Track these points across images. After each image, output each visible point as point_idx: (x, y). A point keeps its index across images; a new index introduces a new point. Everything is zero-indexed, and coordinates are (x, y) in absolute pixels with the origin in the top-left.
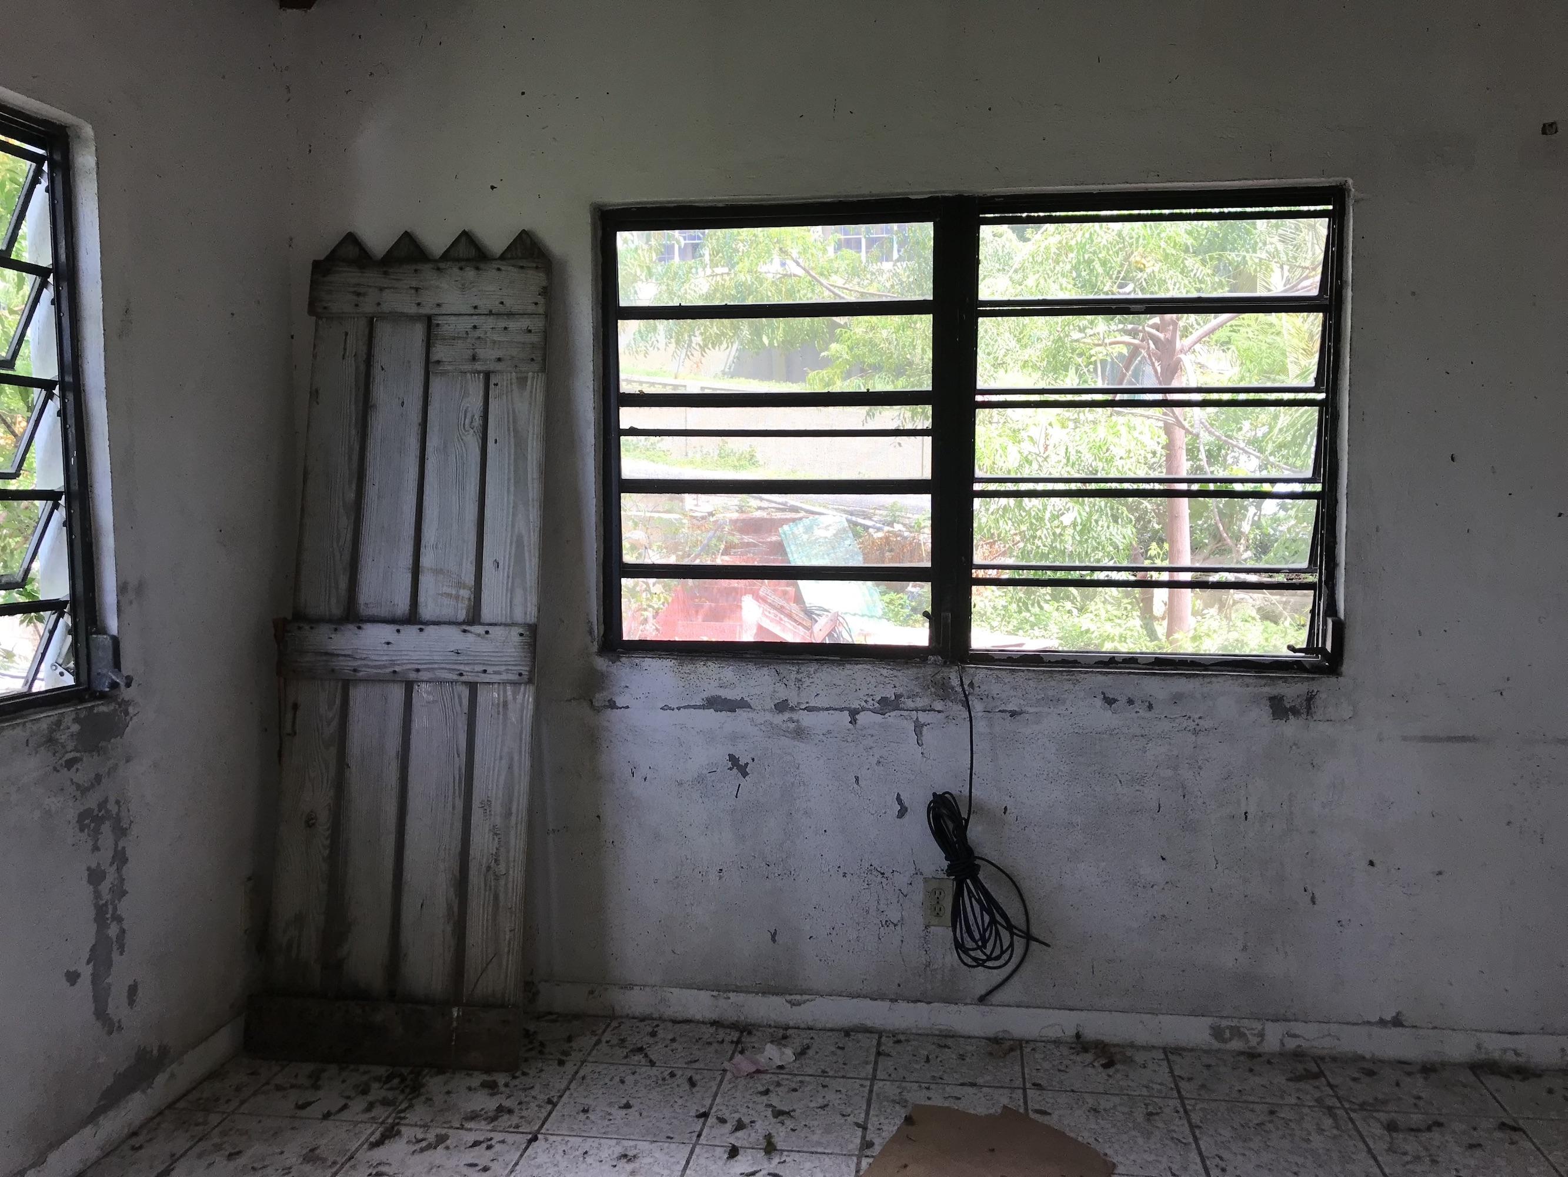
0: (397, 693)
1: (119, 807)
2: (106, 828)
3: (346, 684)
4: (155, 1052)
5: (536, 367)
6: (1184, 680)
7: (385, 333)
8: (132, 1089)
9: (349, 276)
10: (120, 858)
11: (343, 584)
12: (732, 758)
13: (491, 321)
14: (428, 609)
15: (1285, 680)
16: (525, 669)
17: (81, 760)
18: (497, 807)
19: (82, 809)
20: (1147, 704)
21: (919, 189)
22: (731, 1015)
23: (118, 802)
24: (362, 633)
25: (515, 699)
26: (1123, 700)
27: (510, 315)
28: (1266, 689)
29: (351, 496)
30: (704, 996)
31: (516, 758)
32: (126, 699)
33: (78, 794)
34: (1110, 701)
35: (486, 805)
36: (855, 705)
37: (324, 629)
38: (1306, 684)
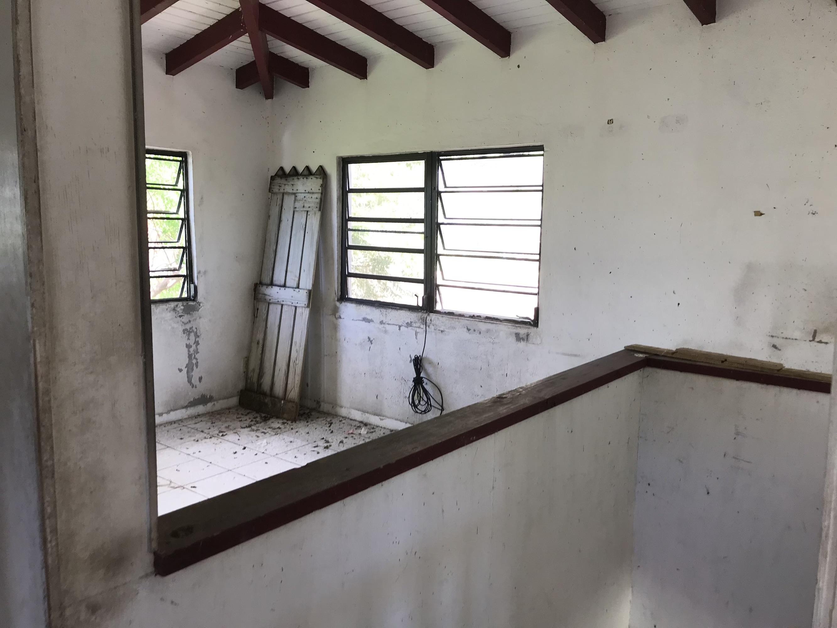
0: (280, 307)
1: (197, 330)
2: (192, 335)
3: (269, 304)
4: (208, 397)
5: (318, 209)
6: (490, 324)
7: (286, 197)
8: (200, 404)
9: (278, 181)
10: (197, 343)
11: (271, 275)
12: (369, 338)
13: (310, 195)
14: (288, 284)
15: (520, 327)
16: (306, 303)
17: (184, 316)
18: (298, 344)
19: (184, 328)
20: (479, 332)
21: (420, 150)
22: (365, 421)
23: (196, 328)
24: (272, 289)
25: (305, 312)
26: (472, 330)
27: (313, 193)
28: (515, 330)
29: (275, 248)
30: (360, 413)
31: (303, 329)
32: (200, 301)
33: (183, 324)
34: (469, 330)
35: (296, 342)
36: (400, 324)
37: (265, 287)
38: (527, 329)
